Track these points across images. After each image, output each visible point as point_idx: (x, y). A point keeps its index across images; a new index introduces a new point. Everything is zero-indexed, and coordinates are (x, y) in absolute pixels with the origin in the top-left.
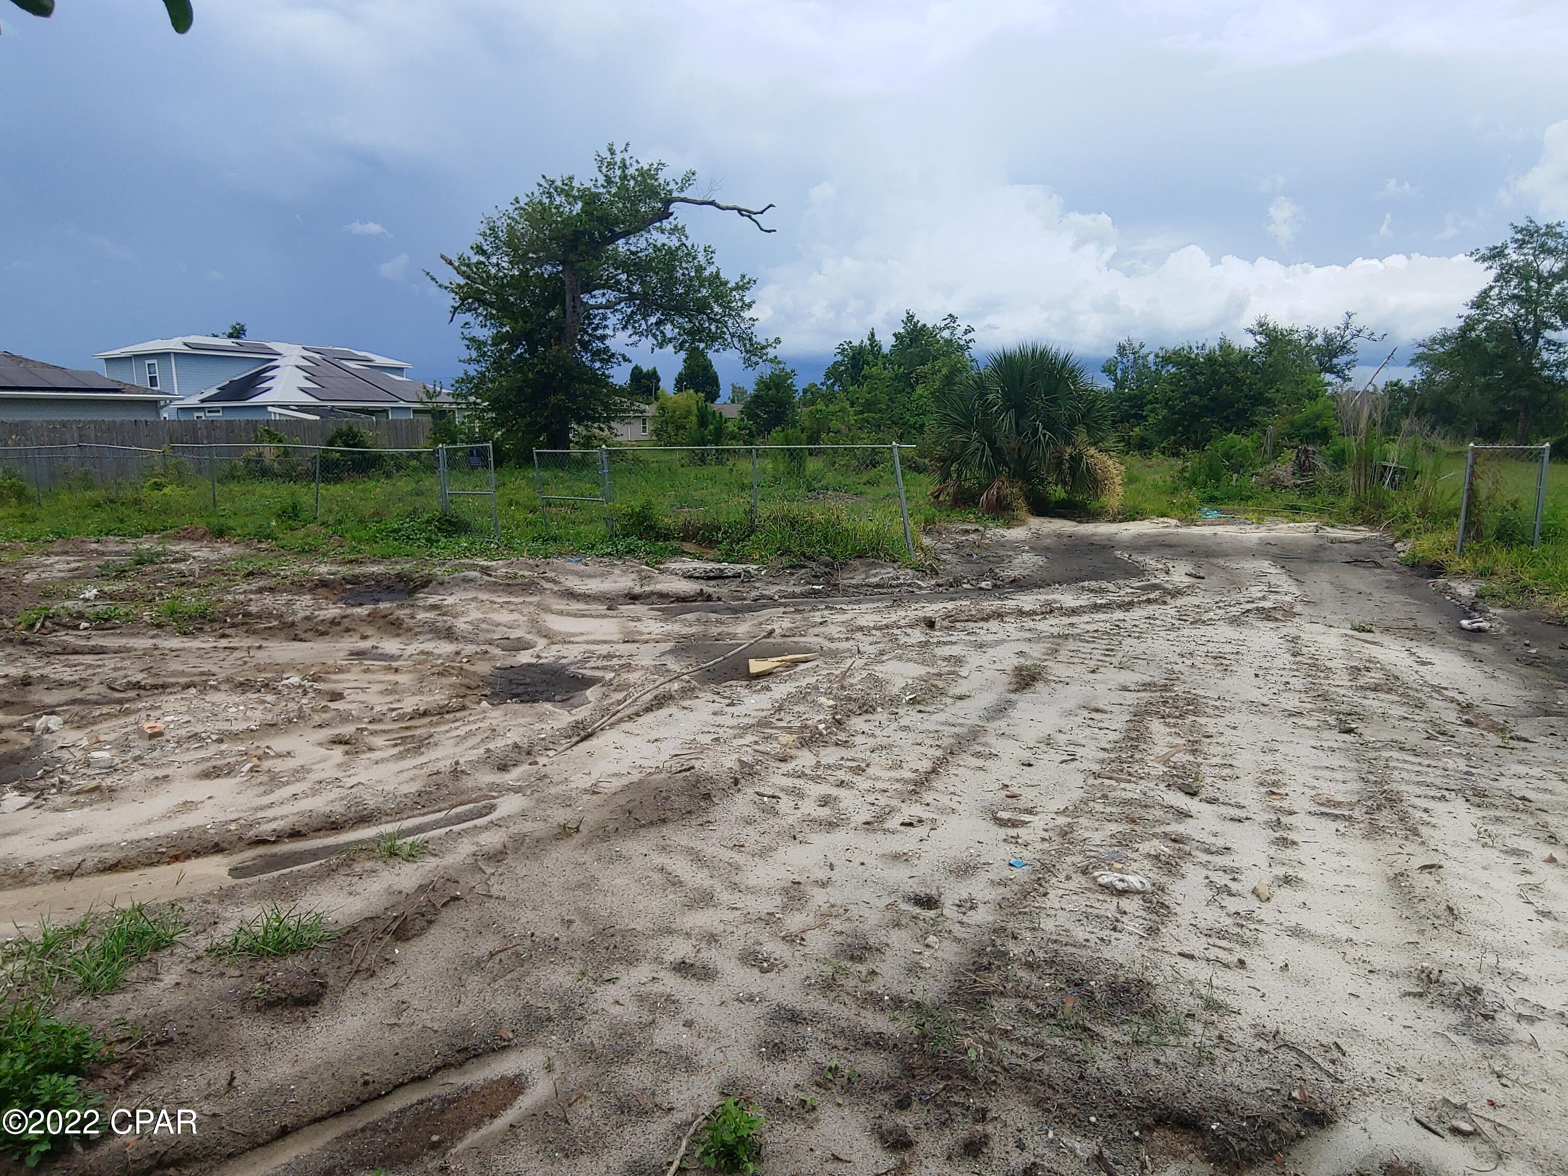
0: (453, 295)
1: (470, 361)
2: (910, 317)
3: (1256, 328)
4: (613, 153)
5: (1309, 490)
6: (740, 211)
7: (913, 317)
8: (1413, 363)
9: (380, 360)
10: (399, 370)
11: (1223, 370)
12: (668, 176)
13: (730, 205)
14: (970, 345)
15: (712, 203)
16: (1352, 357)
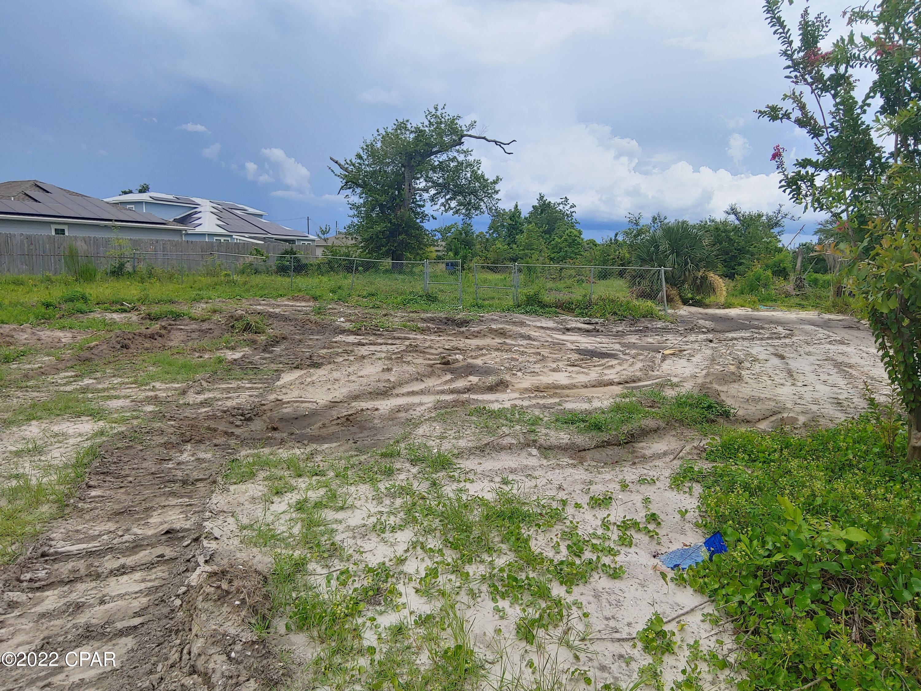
0: (341, 180)
1: (353, 216)
2: (542, 197)
3: (730, 211)
4: (436, 109)
5: (806, 297)
6: (496, 142)
7: (543, 197)
8: (816, 233)
9: (251, 210)
10: (261, 216)
11: (724, 234)
12: (462, 123)
13: (493, 139)
14: (573, 214)
15: (484, 138)
16: (781, 229)
